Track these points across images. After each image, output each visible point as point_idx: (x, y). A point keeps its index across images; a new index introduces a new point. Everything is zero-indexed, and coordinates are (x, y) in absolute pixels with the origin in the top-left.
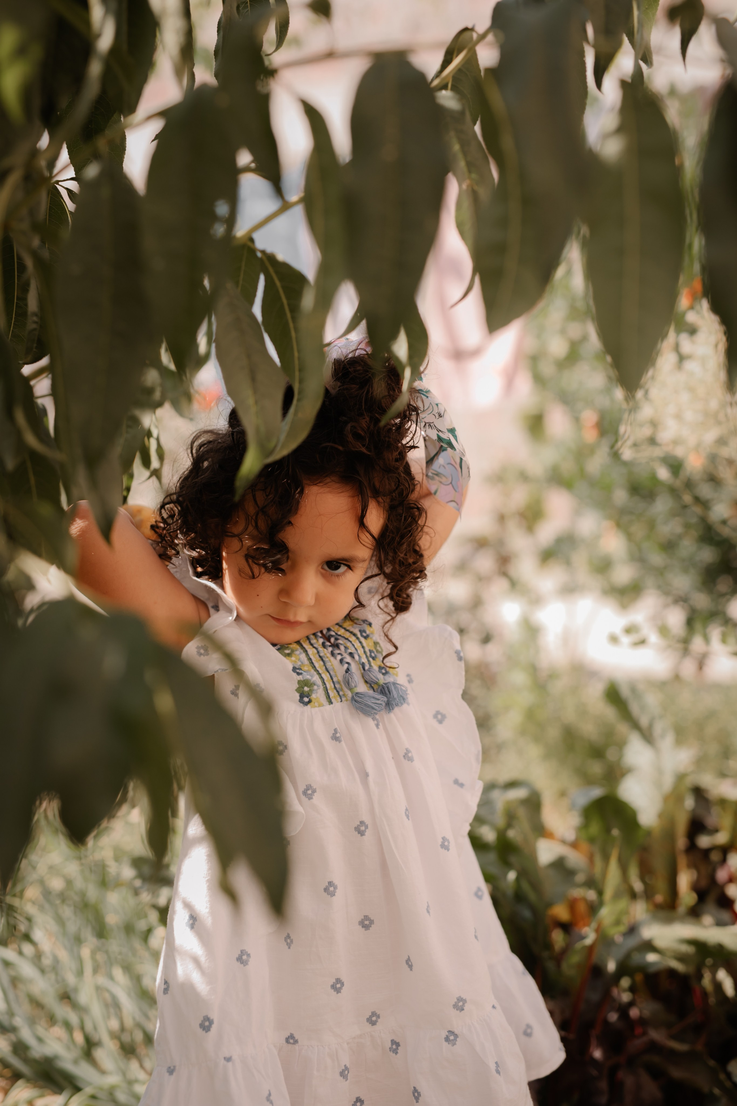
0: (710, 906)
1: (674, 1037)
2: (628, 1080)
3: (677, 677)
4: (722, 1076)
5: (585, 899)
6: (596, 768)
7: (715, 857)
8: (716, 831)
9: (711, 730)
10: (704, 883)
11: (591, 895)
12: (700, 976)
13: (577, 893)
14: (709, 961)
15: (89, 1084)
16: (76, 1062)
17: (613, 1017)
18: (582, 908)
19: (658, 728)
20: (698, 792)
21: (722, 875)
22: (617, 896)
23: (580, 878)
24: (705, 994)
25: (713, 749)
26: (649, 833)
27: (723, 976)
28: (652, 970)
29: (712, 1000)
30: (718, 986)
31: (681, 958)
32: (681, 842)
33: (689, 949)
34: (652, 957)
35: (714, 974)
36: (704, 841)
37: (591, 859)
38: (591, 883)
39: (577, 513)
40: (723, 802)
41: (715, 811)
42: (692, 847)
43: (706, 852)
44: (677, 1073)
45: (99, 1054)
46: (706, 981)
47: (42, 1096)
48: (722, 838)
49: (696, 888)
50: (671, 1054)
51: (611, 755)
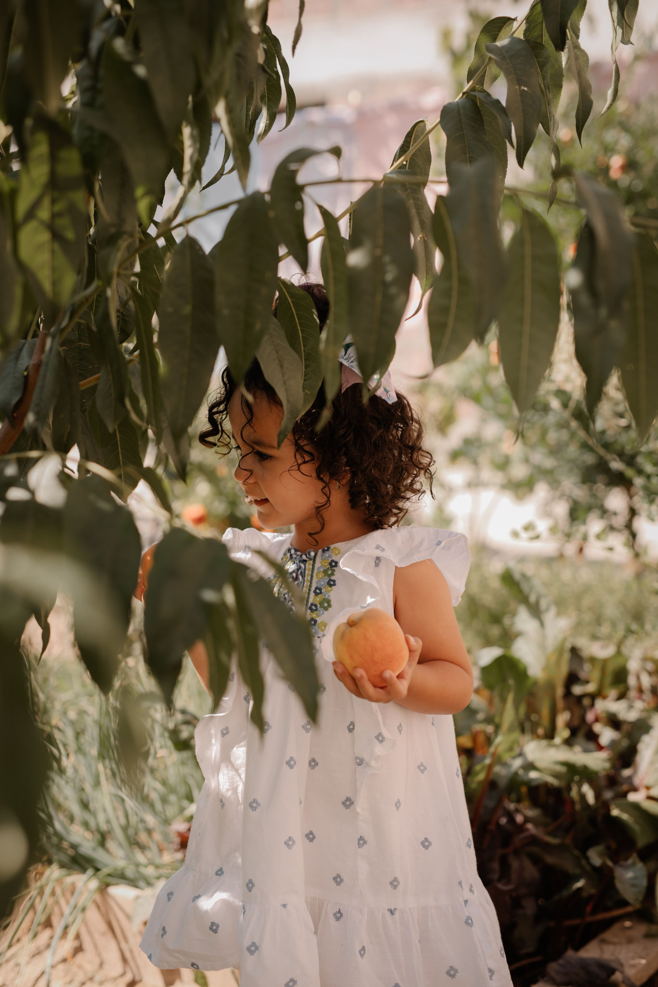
0: (580, 739)
1: (550, 834)
2: (515, 864)
3: (561, 556)
4: (584, 862)
5: (484, 732)
6: (495, 631)
7: (586, 702)
8: (587, 682)
9: (587, 602)
10: (576, 722)
11: (490, 729)
12: (569, 789)
13: (478, 727)
14: (577, 778)
15: (106, 866)
16: (94, 849)
17: (503, 821)
18: (481, 739)
19: (543, 604)
20: (574, 651)
21: (590, 717)
22: (511, 730)
23: (481, 716)
24: (573, 802)
25: (588, 617)
26: (535, 683)
27: (586, 789)
28: (534, 784)
29: (578, 807)
30: (583, 797)
31: (556, 776)
32: (560, 691)
33: (563, 769)
34: (533, 775)
35: (580, 787)
36: (577, 690)
37: (491, 702)
38: (489, 720)
39: (483, 421)
40: (593, 660)
41: (587, 667)
42: (568, 693)
43: (580, 698)
44: (550, 860)
45: (110, 844)
46: (574, 793)
47: (69, 875)
48: (591, 688)
49: (568, 725)
50: (547, 847)
51: (506, 621)
